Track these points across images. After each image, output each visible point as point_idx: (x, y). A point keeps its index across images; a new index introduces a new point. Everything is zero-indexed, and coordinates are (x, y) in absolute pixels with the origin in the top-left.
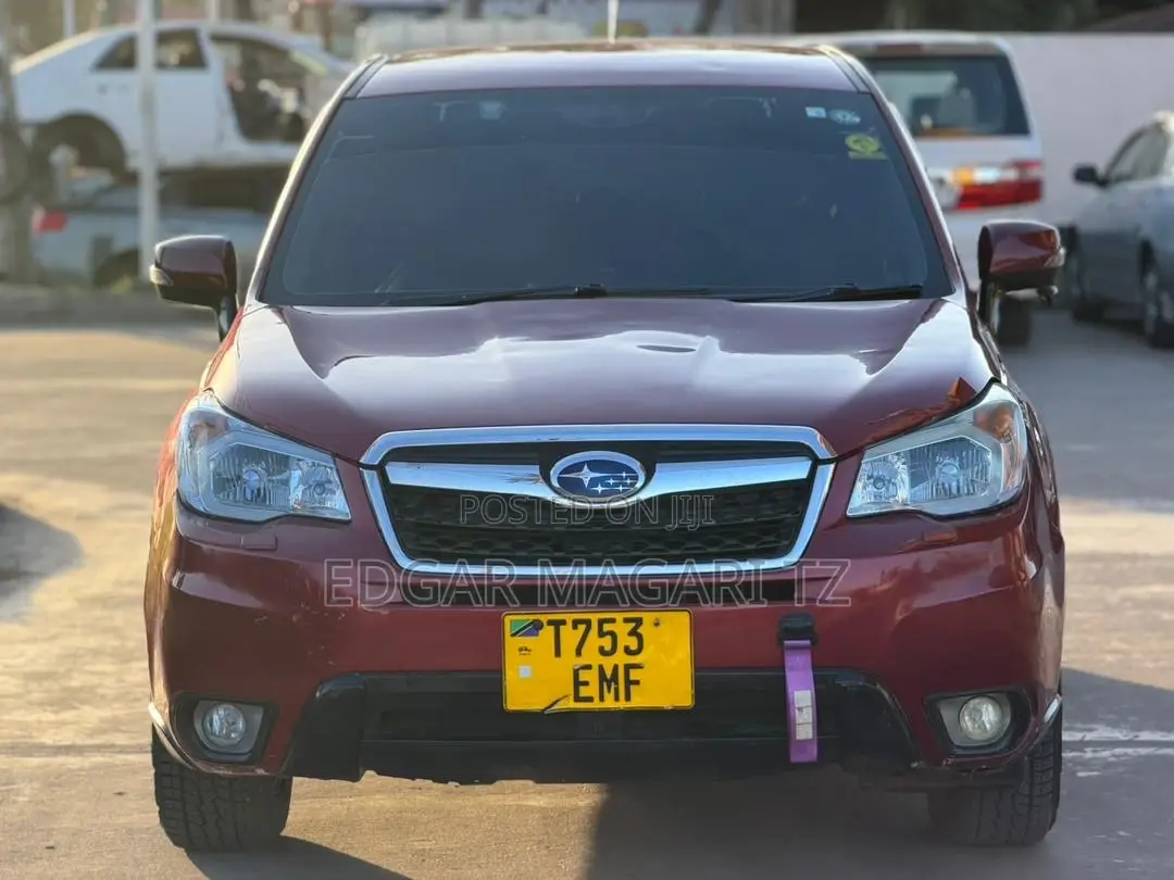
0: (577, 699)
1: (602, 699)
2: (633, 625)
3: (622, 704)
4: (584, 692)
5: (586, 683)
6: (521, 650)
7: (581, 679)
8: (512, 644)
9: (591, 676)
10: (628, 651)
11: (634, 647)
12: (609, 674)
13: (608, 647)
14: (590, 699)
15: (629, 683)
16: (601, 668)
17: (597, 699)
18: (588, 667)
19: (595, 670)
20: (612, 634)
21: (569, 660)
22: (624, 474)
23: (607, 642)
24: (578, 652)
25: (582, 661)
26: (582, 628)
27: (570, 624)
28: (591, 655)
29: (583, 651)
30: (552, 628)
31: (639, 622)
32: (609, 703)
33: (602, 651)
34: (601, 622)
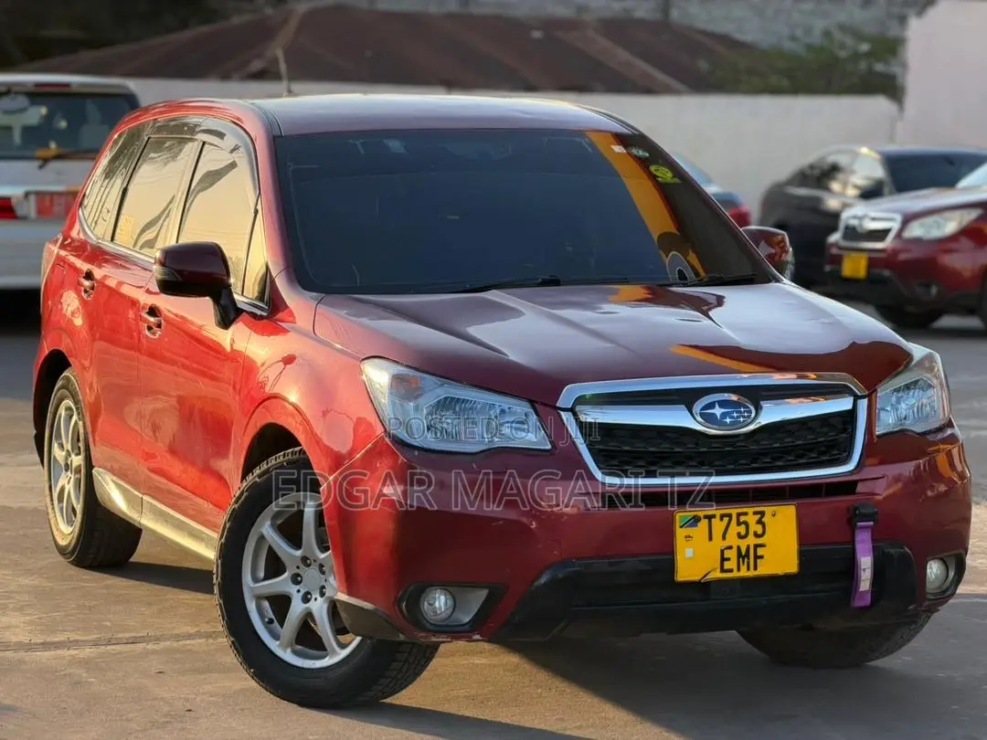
0: (723, 570)
1: (739, 570)
2: (759, 516)
3: (752, 573)
4: (727, 565)
5: (729, 559)
6: (686, 537)
7: (726, 556)
8: (680, 533)
9: (732, 554)
10: (756, 535)
11: (760, 532)
12: (743, 553)
13: (743, 533)
14: (731, 571)
15: (757, 557)
16: (739, 548)
17: (735, 569)
18: (730, 548)
19: (735, 549)
20: (746, 523)
21: (718, 543)
22: (742, 410)
23: (742, 529)
24: (724, 538)
25: (726, 544)
26: (726, 519)
27: (718, 517)
28: (732, 539)
29: (727, 536)
30: (707, 520)
31: (762, 514)
32: (744, 573)
33: (740, 536)
34: (739, 515)
